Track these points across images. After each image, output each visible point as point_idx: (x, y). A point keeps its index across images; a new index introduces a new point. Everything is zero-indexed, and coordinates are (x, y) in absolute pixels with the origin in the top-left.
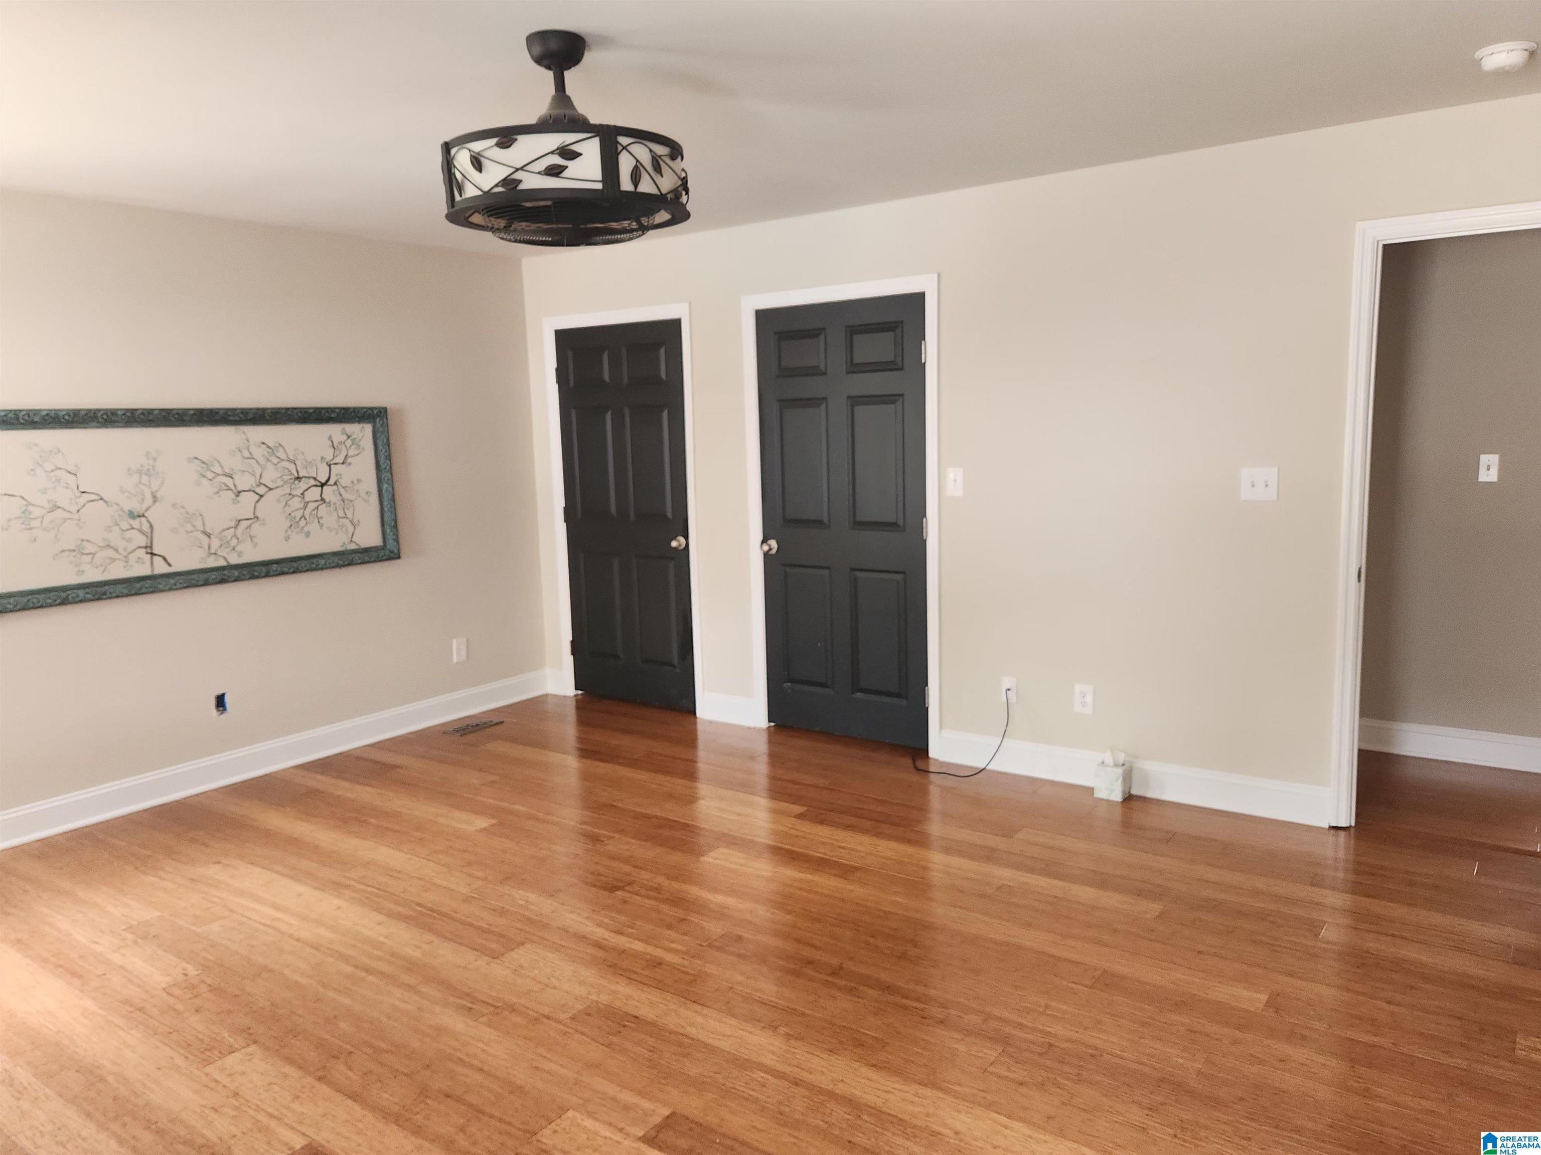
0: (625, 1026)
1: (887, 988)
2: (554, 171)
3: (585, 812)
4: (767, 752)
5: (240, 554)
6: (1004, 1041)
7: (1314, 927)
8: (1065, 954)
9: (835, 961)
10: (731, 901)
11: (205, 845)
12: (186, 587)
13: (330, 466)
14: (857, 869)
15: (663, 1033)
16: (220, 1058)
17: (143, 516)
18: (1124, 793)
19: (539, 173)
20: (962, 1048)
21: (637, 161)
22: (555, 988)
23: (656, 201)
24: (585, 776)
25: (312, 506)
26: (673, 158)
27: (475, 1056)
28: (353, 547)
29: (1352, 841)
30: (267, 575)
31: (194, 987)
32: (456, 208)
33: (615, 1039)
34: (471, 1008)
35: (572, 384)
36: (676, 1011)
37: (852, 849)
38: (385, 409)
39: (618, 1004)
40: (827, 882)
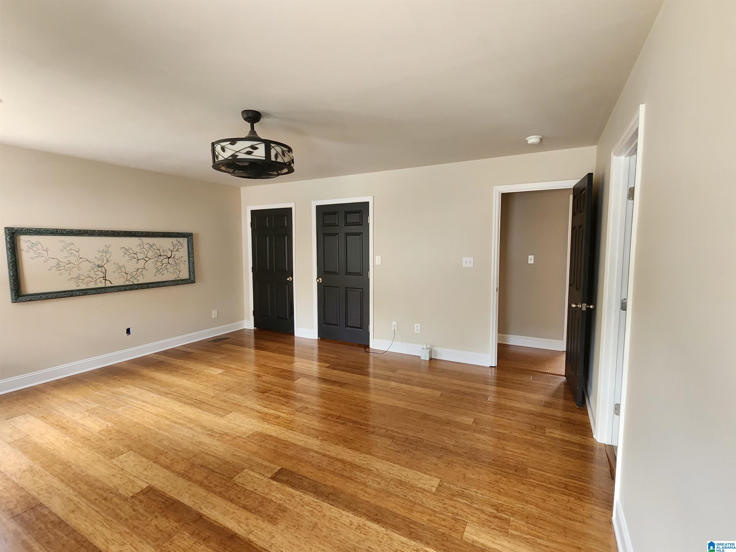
0: (266, 439)
1: (355, 422)
2: (249, 153)
3: (256, 367)
4: (317, 347)
5: (138, 280)
6: (393, 438)
7: (486, 397)
8: (412, 409)
9: (338, 415)
10: (304, 396)
11: (120, 381)
12: (117, 291)
13: (172, 252)
14: (346, 384)
15: (279, 441)
16: (118, 456)
17: (103, 266)
18: (429, 358)
19: (244, 153)
20: (379, 441)
21: (277, 151)
22: (242, 427)
23: (283, 165)
24: (256, 355)
25: (165, 265)
26: (289, 152)
27: (212, 451)
28: (179, 279)
29: (496, 371)
30: (148, 288)
31: (110, 431)
32: (216, 164)
33: (262, 444)
34: (212, 435)
35: (256, 227)
36: (284, 433)
37: (344, 378)
38: (192, 233)
39: (264, 431)
40: (336, 388)
